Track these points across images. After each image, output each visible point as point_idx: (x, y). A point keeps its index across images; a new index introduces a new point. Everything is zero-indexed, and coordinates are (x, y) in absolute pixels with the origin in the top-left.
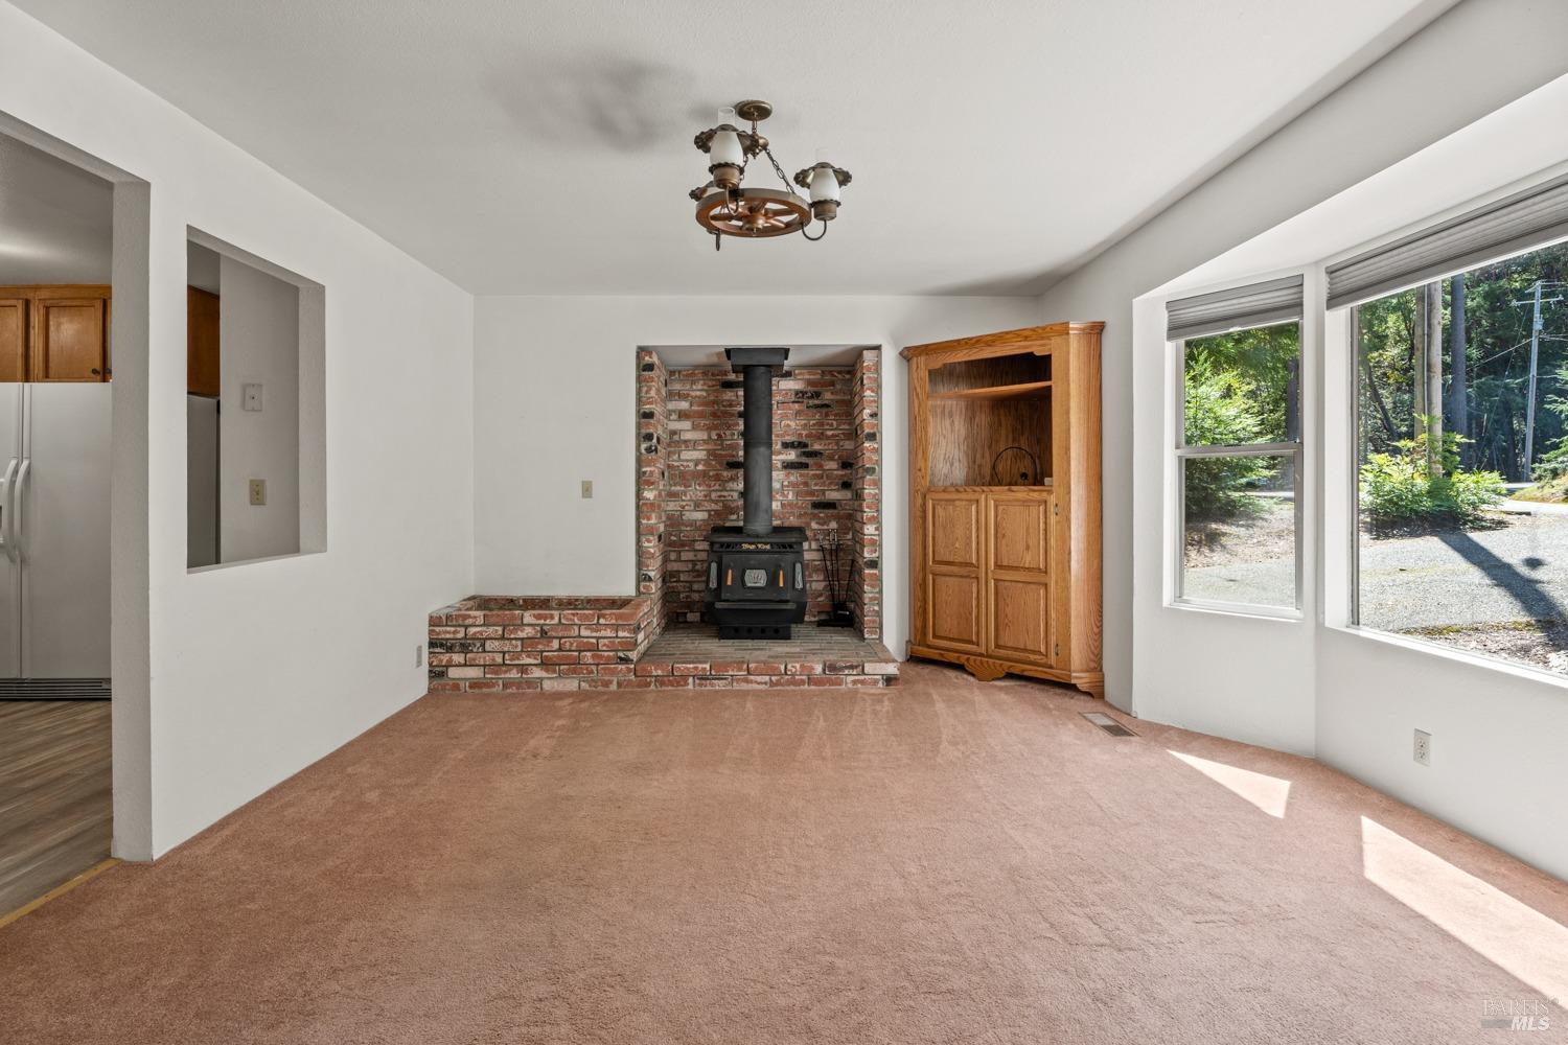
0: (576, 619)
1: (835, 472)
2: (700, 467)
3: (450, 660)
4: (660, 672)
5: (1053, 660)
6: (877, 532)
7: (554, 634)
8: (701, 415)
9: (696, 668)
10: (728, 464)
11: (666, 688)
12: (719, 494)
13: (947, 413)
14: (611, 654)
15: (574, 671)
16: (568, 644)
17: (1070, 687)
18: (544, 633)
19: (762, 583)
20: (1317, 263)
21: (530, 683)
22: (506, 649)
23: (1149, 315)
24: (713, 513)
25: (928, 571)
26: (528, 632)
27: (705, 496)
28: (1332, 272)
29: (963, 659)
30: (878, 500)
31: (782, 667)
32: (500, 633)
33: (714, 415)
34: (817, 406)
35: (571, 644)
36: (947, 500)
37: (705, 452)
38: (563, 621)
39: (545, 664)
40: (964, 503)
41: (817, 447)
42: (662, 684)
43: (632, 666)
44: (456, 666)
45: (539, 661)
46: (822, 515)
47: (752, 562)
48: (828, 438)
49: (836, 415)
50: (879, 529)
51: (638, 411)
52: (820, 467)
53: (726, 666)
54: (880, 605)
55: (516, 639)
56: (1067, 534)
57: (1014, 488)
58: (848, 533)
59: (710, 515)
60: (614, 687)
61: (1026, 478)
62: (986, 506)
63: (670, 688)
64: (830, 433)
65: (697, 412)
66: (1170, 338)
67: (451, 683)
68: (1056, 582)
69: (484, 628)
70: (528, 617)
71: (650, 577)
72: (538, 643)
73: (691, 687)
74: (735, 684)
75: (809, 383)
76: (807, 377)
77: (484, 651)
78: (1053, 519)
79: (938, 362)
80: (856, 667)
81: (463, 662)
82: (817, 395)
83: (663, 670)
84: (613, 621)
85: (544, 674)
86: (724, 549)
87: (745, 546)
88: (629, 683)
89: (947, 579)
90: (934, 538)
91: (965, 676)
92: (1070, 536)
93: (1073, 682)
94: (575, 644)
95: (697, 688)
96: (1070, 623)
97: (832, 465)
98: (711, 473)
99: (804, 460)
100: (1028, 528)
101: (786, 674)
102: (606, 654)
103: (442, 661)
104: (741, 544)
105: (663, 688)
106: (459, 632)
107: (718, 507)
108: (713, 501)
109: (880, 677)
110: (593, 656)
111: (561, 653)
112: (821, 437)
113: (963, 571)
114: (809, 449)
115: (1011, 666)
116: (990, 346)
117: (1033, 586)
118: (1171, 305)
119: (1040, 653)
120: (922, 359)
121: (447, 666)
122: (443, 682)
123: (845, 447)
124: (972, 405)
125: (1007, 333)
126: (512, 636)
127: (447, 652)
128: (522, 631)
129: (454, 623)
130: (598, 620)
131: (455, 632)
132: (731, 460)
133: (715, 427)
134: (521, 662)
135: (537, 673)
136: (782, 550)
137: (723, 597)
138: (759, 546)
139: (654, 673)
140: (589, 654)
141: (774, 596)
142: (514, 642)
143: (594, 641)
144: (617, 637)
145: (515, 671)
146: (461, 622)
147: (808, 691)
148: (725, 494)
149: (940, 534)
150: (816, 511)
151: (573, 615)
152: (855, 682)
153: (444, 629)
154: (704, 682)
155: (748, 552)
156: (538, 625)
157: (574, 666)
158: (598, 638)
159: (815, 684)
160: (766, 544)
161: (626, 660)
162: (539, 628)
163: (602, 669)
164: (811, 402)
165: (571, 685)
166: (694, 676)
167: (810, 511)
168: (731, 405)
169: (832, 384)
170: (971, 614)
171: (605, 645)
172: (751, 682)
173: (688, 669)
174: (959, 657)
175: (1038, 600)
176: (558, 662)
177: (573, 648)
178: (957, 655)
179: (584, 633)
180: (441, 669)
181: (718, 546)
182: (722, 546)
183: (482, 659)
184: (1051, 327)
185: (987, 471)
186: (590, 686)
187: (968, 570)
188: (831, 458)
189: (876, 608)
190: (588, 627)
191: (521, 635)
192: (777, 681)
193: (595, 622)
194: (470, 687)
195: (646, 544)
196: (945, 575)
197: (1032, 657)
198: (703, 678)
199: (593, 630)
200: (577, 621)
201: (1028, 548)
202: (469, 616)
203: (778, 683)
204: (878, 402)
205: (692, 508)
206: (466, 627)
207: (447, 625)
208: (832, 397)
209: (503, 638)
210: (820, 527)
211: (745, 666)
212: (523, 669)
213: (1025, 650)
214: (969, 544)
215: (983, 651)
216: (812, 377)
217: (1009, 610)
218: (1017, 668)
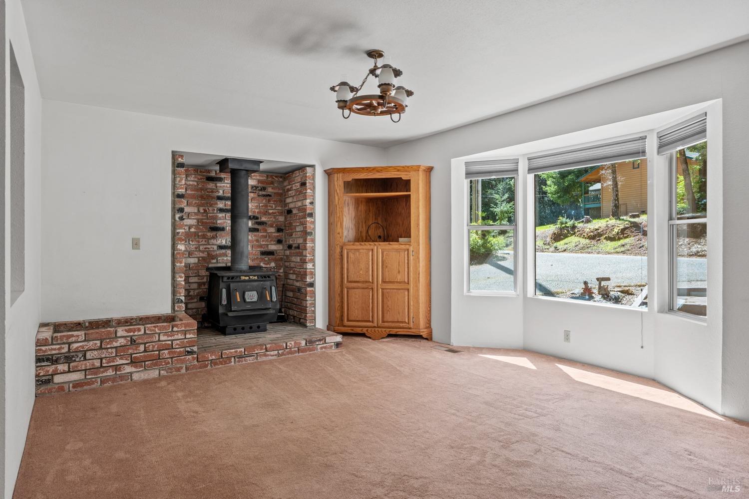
0: (157, 329)
1: (274, 234)
2: (193, 230)
3: (56, 369)
4: (214, 357)
5: (411, 325)
6: (313, 267)
7: (141, 341)
8: (193, 197)
9: (236, 352)
10: (210, 228)
11: (218, 367)
12: (205, 247)
13: (346, 204)
14: (182, 350)
15: (156, 365)
16: (151, 347)
17: (419, 337)
18: (133, 341)
19: (255, 299)
20: (524, 155)
21: (122, 377)
22: (103, 356)
23: (458, 167)
24: (201, 259)
25: (344, 287)
26: (122, 341)
27: (196, 248)
28: (529, 160)
29: (365, 330)
30: (313, 249)
31: (285, 345)
32: (99, 345)
33: (202, 197)
34: (264, 196)
35: (154, 347)
36: (355, 250)
37: (196, 220)
38: (147, 332)
39: (133, 362)
40: (365, 251)
41: (264, 219)
42: (216, 364)
43: (196, 356)
44: (61, 373)
45: (129, 362)
46: (266, 259)
47: (248, 287)
48: (270, 214)
49: (274, 201)
50: (314, 265)
51: (173, 193)
52: (265, 231)
53: (253, 348)
54: (315, 307)
55: (111, 348)
56: (418, 265)
57: (391, 243)
58: (281, 269)
59: (199, 260)
60: (183, 371)
61: (380, 238)
62: (377, 252)
63: (221, 366)
64: (271, 211)
65: (189, 195)
66: (466, 178)
67: (56, 386)
68: (413, 288)
69: (86, 343)
70: (121, 332)
71: (182, 300)
72: (128, 349)
73: (233, 363)
74: (259, 358)
75: (259, 181)
76: (258, 178)
77: (85, 359)
78: (411, 258)
79: (350, 178)
80: (322, 340)
81: (67, 370)
82: (264, 189)
83: (215, 356)
84: (183, 329)
85: (134, 369)
86: (230, 280)
87: (243, 278)
88: (194, 367)
89: (355, 290)
90: (348, 269)
91: (366, 339)
92: (419, 266)
93: (421, 334)
94: (156, 346)
95: (237, 363)
96: (419, 306)
97: (272, 230)
98: (200, 234)
99: (256, 226)
100: (399, 263)
101: (286, 348)
102: (178, 350)
103: (48, 371)
104: (240, 276)
105: (217, 367)
106: (63, 348)
107: (205, 255)
108: (200, 251)
109: (333, 344)
110: (169, 353)
111: (146, 354)
112: (266, 213)
113: (365, 285)
114: (259, 220)
115: (390, 331)
116: (379, 172)
117: (402, 291)
118: (467, 164)
119: (405, 322)
120: (341, 175)
121: (52, 375)
122: (49, 386)
123: (280, 220)
124: (358, 201)
125: (390, 167)
126: (109, 346)
127: (53, 364)
128: (116, 342)
129: (59, 342)
130: (172, 328)
131: (59, 349)
132: (213, 225)
133: (202, 205)
134: (117, 363)
135: (129, 369)
136: (264, 279)
137: (233, 309)
138: (251, 277)
139: (210, 358)
140: (166, 352)
141: (263, 306)
142: (110, 350)
143: (170, 342)
144: (185, 338)
145: (111, 370)
146: (65, 341)
147: (298, 356)
148: (209, 247)
149: (351, 267)
150: (263, 257)
151: (154, 327)
152: (321, 348)
153: (50, 347)
154: (241, 359)
155: (245, 281)
156: (128, 336)
157: (156, 360)
158: (172, 341)
159: (302, 352)
160: (255, 276)
161: (191, 353)
162: (129, 339)
163: (176, 360)
164: (261, 193)
165: (154, 374)
166: (234, 357)
167: (259, 257)
168: (212, 192)
169: (272, 183)
170: (369, 307)
171: (177, 344)
172: (268, 355)
173: (231, 353)
174: (362, 330)
175: (404, 297)
176: (144, 359)
177: (155, 349)
178: (361, 329)
179: (162, 338)
180: (47, 378)
181: (226, 278)
182: (228, 278)
183: (83, 365)
184: (412, 167)
185: (364, 234)
186: (167, 373)
187: (368, 285)
188: (272, 226)
189: (313, 309)
190: (166, 334)
191: (115, 344)
192: (282, 353)
193: (170, 330)
194: (74, 387)
195: (179, 279)
196: (354, 288)
197: (401, 325)
198: (240, 357)
199: (168, 336)
200: (157, 331)
201: (399, 272)
202: (73, 336)
203: (283, 354)
204: (313, 196)
205: (187, 256)
206: (69, 344)
207: (52, 344)
208: (273, 191)
209: (101, 348)
210: (266, 266)
211: (264, 347)
212: (117, 368)
213: (398, 322)
214: (368, 271)
215: (376, 325)
216: (261, 178)
217: (389, 303)
218: (394, 331)
